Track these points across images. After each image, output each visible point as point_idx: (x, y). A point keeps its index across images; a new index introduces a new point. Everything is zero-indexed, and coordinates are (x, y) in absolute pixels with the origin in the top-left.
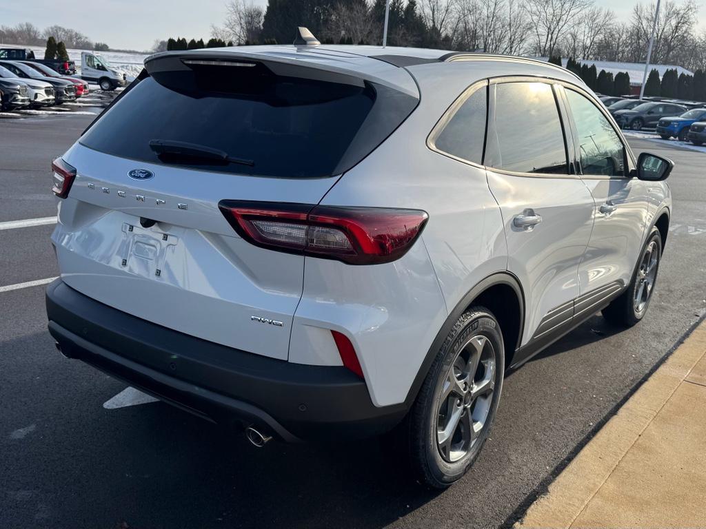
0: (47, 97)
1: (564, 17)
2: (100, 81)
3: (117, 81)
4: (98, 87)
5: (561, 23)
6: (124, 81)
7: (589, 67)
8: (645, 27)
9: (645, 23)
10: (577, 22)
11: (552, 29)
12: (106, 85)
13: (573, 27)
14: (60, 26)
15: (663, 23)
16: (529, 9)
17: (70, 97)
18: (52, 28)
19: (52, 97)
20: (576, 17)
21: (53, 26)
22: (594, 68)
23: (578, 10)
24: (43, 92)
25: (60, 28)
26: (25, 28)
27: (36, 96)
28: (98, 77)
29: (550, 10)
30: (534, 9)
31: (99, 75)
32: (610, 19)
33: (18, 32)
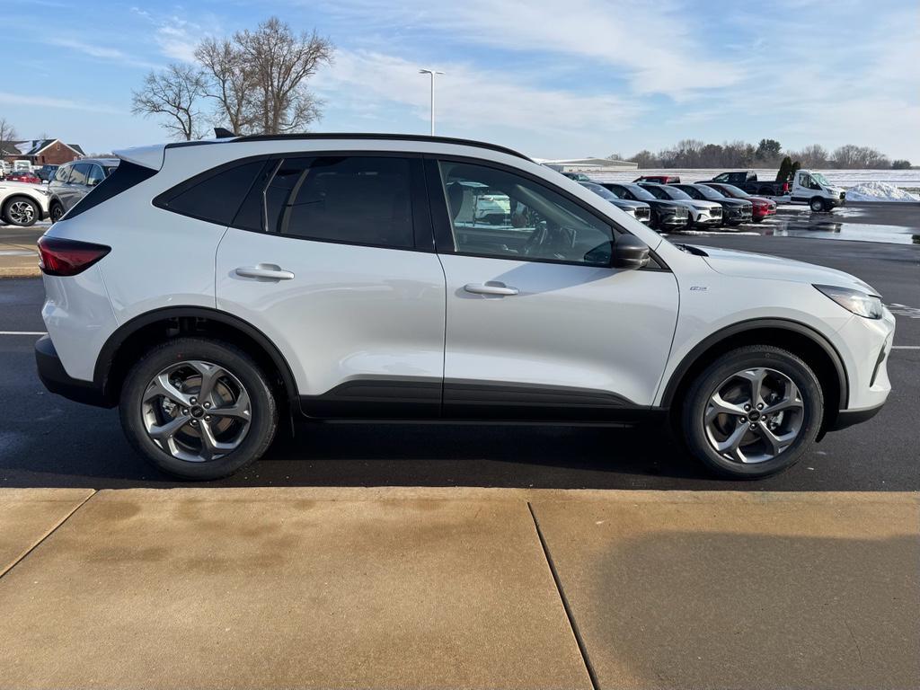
0: (711, 218)
2: (811, 201)
3: (832, 200)
4: (809, 207)
6: (841, 200)
12: (818, 205)
14: (853, 144)
17: (744, 217)
18: (843, 148)
19: (717, 218)
21: (845, 145)
24: (707, 212)
25: (852, 147)
26: (812, 150)
27: (700, 216)
28: (810, 197)
31: (811, 194)
33: (804, 155)
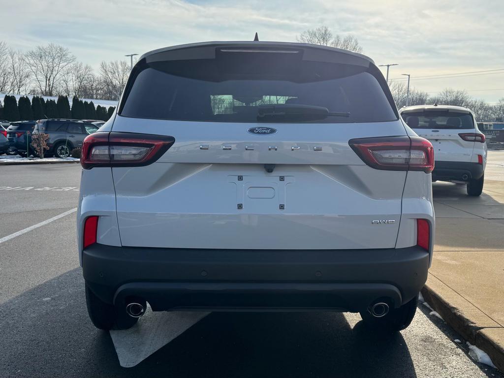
1: (56, 68)
5: (54, 73)
7: (89, 103)
8: (111, 78)
9: (110, 75)
10: (66, 72)
11: (48, 77)
13: (64, 75)
15: (122, 75)
16: (28, 62)
20: (64, 68)
22: (92, 104)
23: (65, 63)
29: (44, 63)
30: (32, 62)
32: (89, 71)
